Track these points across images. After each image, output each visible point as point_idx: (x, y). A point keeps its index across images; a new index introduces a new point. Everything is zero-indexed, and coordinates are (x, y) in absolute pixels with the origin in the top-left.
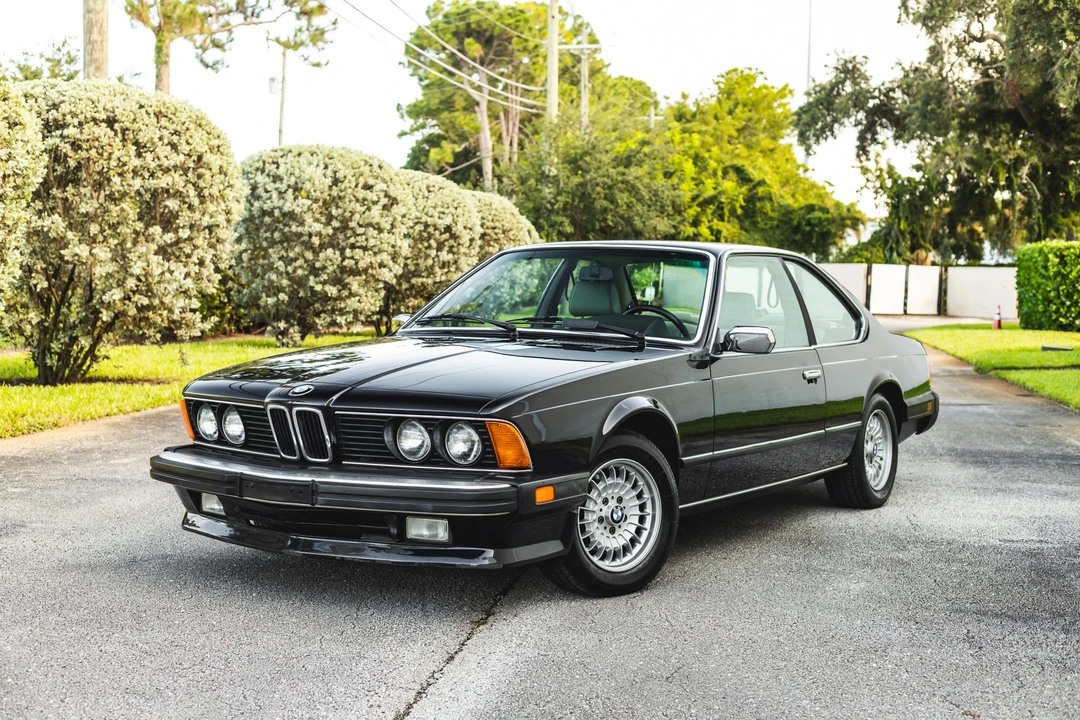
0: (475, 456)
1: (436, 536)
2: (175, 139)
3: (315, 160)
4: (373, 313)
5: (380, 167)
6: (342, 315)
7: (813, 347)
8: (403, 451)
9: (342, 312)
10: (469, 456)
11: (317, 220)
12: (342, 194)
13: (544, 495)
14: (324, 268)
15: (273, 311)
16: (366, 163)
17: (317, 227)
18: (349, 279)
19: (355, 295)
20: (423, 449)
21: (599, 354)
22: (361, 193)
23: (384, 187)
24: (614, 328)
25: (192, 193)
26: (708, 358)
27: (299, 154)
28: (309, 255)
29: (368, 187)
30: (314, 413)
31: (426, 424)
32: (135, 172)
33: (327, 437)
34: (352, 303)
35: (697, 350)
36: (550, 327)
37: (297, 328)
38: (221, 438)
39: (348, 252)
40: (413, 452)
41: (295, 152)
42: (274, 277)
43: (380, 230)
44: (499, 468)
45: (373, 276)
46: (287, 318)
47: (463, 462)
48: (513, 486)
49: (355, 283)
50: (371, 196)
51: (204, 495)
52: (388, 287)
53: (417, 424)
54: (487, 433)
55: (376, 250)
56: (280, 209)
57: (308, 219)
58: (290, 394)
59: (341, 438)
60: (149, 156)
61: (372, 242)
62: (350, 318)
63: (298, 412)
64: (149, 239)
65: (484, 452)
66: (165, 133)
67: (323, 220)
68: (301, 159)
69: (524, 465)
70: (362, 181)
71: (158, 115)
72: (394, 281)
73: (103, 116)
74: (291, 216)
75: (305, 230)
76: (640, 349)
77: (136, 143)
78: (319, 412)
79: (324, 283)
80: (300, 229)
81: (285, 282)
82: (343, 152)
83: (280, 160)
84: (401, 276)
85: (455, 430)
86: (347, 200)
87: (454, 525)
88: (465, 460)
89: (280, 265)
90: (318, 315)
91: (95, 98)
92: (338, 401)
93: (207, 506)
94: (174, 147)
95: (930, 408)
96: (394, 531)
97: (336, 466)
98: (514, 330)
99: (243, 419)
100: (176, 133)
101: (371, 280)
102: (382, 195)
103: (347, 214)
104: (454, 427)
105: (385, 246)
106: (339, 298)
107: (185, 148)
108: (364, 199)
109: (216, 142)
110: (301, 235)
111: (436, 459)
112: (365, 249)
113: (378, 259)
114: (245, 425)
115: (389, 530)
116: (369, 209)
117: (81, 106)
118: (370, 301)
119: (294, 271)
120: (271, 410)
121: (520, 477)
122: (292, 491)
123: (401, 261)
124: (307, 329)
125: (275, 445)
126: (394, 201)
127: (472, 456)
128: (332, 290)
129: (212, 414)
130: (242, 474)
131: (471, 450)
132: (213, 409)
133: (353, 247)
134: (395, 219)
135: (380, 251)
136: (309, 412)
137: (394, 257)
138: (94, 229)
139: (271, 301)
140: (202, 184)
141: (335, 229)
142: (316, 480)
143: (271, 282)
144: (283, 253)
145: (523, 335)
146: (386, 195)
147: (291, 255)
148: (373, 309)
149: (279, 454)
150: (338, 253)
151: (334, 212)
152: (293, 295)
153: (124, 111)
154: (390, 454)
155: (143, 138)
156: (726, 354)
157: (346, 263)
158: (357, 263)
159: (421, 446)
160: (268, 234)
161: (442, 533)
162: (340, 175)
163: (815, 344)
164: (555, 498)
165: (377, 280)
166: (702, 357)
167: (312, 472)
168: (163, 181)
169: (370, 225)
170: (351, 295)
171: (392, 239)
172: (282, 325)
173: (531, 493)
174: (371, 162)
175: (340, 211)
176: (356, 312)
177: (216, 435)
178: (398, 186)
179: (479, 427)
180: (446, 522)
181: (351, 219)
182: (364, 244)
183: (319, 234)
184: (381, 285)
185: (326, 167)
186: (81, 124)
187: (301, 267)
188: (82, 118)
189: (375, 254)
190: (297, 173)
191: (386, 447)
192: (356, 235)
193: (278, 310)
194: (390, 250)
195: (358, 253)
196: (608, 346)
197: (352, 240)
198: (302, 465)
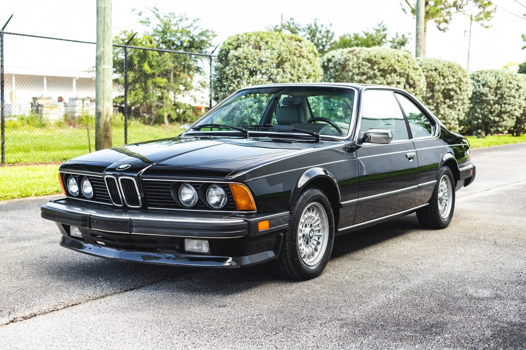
0: (223, 204)
1: (202, 249)
2: (454, 74)
3: (492, 74)
4: (512, 127)
5: (515, 76)
6: (500, 127)
7: (411, 140)
8: (182, 201)
9: (501, 127)
10: (220, 203)
11: (492, 95)
12: (501, 86)
13: (264, 226)
14: (494, 111)
15: (476, 126)
16: (510, 75)
17: (492, 97)
18: (503, 115)
19: (505, 120)
20: (193, 200)
21: (294, 145)
22: (508, 85)
23: (517, 82)
24: (302, 130)
25: (458, 89)
26: (355, 147)
27: (486, 73)
28: (489, 107)
29: (510, 83)
30: (131, 180)
31: (195, 185)
32: (443, 84)
33: (139, 194)
34: (504, 123)
35: (348, 142)
36: (267, 130)
37: (484, 132)
38: (81, 194)
39: (503, 106)
40: (188, 202)
41: (485, 72)
42: (477, 115)
43: (515, 98)
44: (237, 211)
45: (512, 114)
46: (481, 128)
47: (216, 207)
48: (245, 221)
49: (505, 117)
50: (511, 86)
51: (71, 227)
52: (517, 118)
53: (190, 186)
54: (230, 191)
55: (513, 105)
56: (479, 92)
57: (489, 95)
58: (117, 169)
59: (146, 194)
60: (446, 79)
61: (512, 102)
62: (503, 128)
63: (121, 180)
64: (445, 103)
65: (228, 201)
66: (451, 72)
67: (495, 95)
68: (487, 74)
69: (252, 208)
70: (508, 81)
71: (449, 67)
72: (520, 116)
73: (433, 68)
74: (482, 94)
75: (488, 98)
76: (317, 141)
77: (443, 76)
78: (133, 179)
79: (494, 116)
80: (486, 98)
81: (480, 116)
82: (502, 71)
83: (480, 75)
84: (522, 114)
85: (211, 189)
86: (503, 88)
87: (212, 243)
88: (218, 206)
89: (479, 110)
90: (492, 127)
91: (431, 63)
92: (145, 173)
93: (73, 233)
94: (453, 77)
95: (471, 173)
96: (178, 247)
97: (144, 210)
98: (247, 132)
99: (92, 184)
100: (454, 72)
101: (511, 115)
102: (516, 86)
103: (503, 93)
104: (211, 187)
105: (517, 103)
106: (500, 121)
107: (456, 76)
108: (509, 87)
109: (465, 74)
110: (486, 100)
111: (201, 206)
112: (509, 104)
113: (514, 108)
114: (93, 187)
115: (174, 246)
116: (511, 90)
117: (428, 66)
118: (510, 123)
119: (484, 112)
120: (107, 179)
121: (249, 215)
122: (118, 225)
123: (522, 109)
124: (488, 132)
125: (109, 198)
126: (520, 88)
127: (222, 203)
128: (497, 119)
129: (75, 181)
130: (90, 215)
131: (221, 200)
132: (76, 178)
133: (505, 104)
134: (520, 94)
135: (515, 105)
136: (128, 179)
137: (520, 108)
138: (430, 101)
139: (475, 122)
140: (461, 87)
141: (499, 98)
142: (132, 218)
143: (476, 117)
144: (480, 106)
145: (251, 135)
146: (518, 86)
147: (483, 107)
148: (512, 125)
149: (112, 203)
150: (499, 106)
151: (498, 92)
152: (483, 121)
153: (439, 66)
154: (175, 203)
155: (445, 74)
156: (364, 144)
157: (503, 109)
158: (506, 109)
159: (193, 198)
160: (475, 100)
161: (205, 248)
162: (500, 79)
163: (412, 138)
164: (270, 227)
165: (513, 115)
166: (352, 146)
167: (130, 214)
168: (450, 87)
169: (510, 96)
170: (504, 120)
171: (519, 101)
172: (480, 131)
173: (256, 224)
174: (512, 74)
175: (501, 91)
176: (506, 127)
177: (78, 193)
178: (522, 82)
179: (225, 187)
180: (207, 242)
181: (504, 94)
182: (509, 103)
183: (493, 100)
184: (515, 117)
185: (496, 77)
186: (427, 71)
187: (486, 111)
188: (428, 69)
189: (513, 106)
190: (485, 79)
191: (172, 199)
192: (506, 99)
193: (478, 126)
194: (519, 104)
195: (507, 106)
196: (299, 140)
197: (505, 101)
198: (125, 210)
